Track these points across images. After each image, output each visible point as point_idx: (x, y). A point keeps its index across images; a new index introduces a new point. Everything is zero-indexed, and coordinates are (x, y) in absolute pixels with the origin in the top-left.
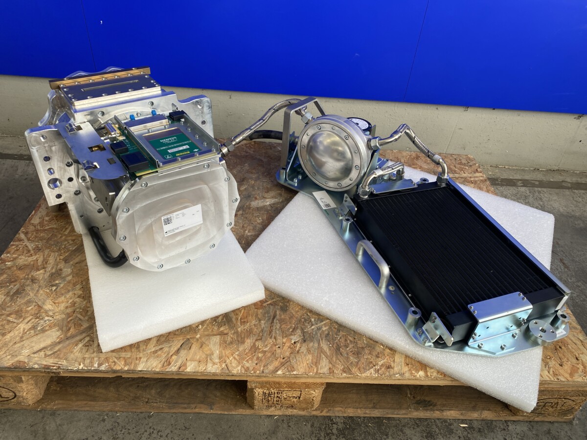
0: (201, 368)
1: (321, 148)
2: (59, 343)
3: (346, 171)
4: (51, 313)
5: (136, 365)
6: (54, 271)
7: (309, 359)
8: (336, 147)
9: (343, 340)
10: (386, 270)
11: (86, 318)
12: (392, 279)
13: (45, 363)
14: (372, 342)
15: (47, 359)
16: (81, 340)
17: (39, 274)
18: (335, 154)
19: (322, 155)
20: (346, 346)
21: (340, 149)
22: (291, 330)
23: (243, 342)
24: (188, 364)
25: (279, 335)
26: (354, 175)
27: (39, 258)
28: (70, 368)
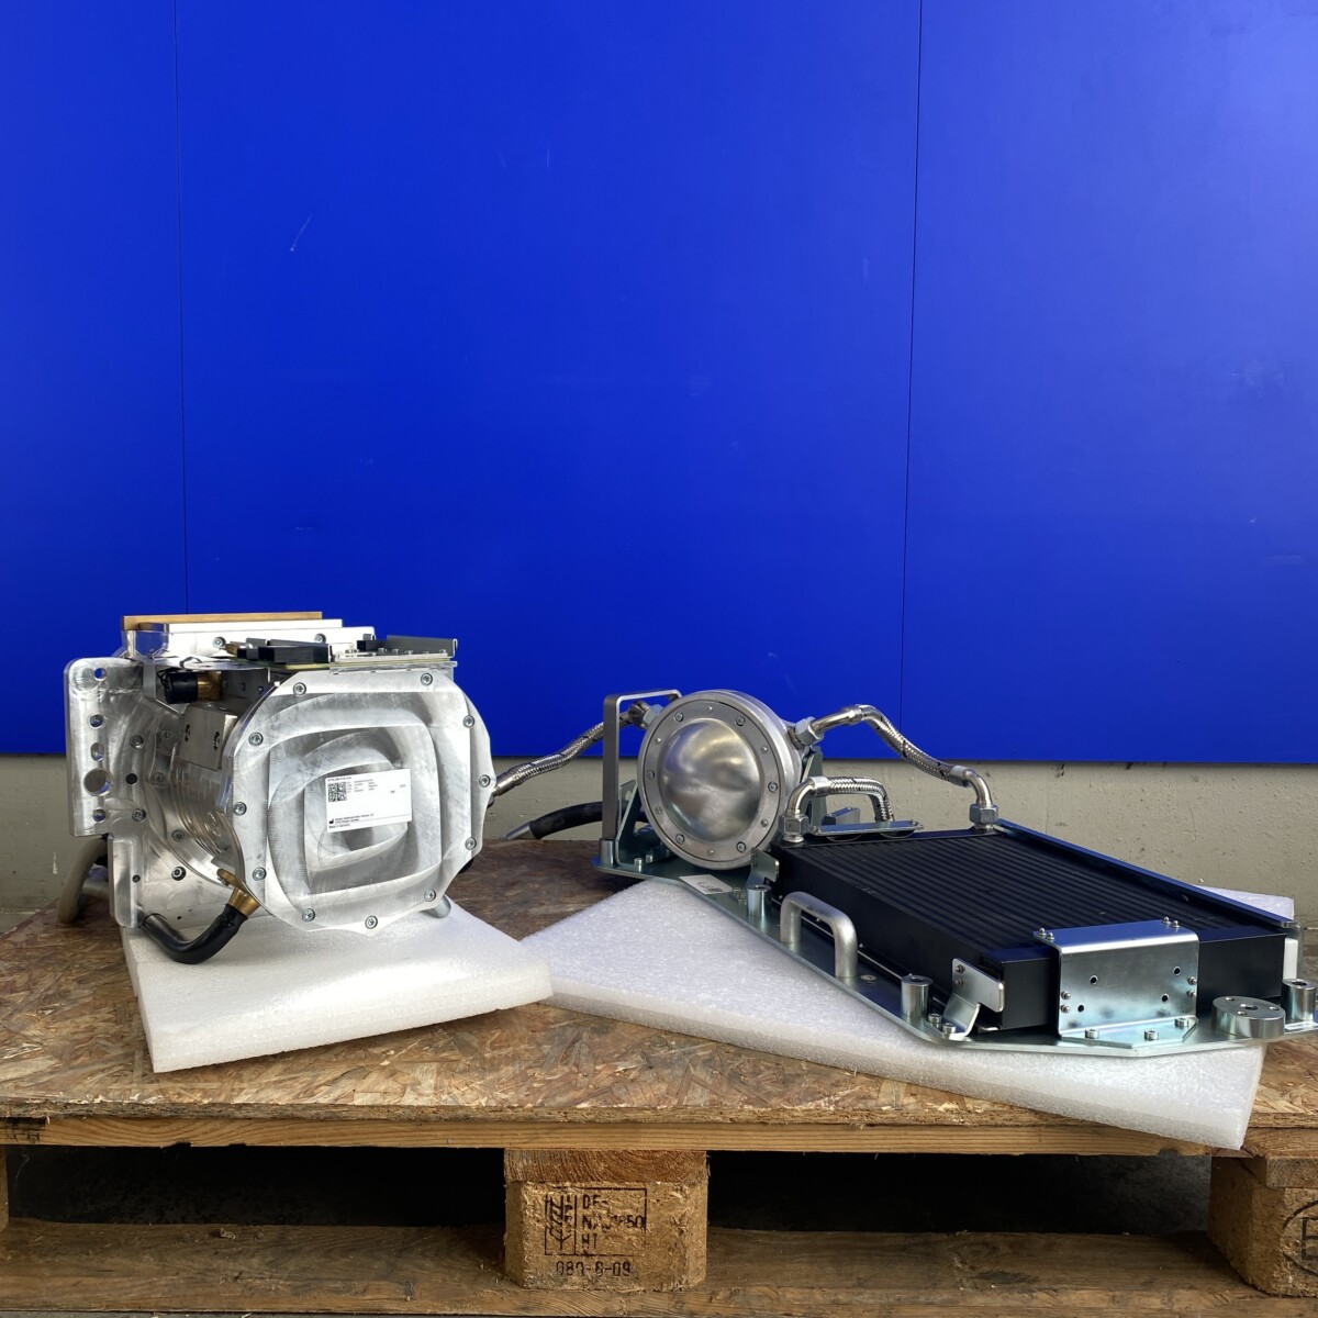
0: (390, 1100)
1: (689, 769)
2: (51, 1073)
3: (749, 811)
4: (38, 1040)
5: (231, 1097)
6: (50, 992)
7: (659, 1089)
8: (720, 760)
9: (748, 1067)
10: (846, 931)
11: (121, 1044)
12: (861, 965)
13: (14, 1095)
14: (823, 1068)
15: (19, 1091)
16: (103, 1071)
17: (19, 998)
18: (723, 776)
19: (696, 785)
20: (756, 1074)
21: (735, 761)
22: (616, 1055)
23: (498, 1070)
24: (356, 1095)
25: (587, 1061)
26: (768, 809)
27: (21, 979)
28: (71, 1101)
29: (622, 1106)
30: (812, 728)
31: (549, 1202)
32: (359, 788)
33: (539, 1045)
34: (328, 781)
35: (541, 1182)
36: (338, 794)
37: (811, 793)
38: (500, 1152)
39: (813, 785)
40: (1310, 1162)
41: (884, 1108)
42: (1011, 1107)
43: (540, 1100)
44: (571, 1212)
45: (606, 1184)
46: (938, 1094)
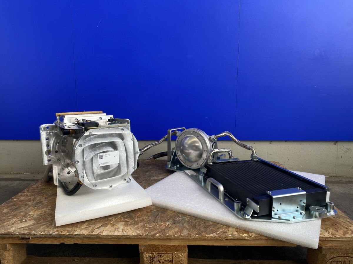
0: (112, 233)
1: (187, 146)
2: (33, 225)
3: (200, 156)
4: (32, 215)
5: (74, 232)
6: (38, 201)
7: (176, 230)
8: (193, 144)
9: (198, 223)
10: (221, 188)
11: (51, 217)
12: (225, 196)
13: (22, 232)
14: (215, 223)
15: (24, 231)
16: (45, 224)
17: (30, 203)
18: (194, 148)
19: (188, 150)
20: (199, 225)
21: (197, 144)
22: (167, 220)
23: (138, 224)
24: (104, 232)
25: (159, 222)
26: (205, 156)
27: (32, 198)
28: (36, 234)
29: (167, 235)
30: (215, 137)
31: (150, 257)
32: (106, 156)
33: (149, 217)
34: (98, 155)
35: (148, 252)
36: (101, 157)
37: (214, 153)
38: (137, 245)
39: (215, 151)
40: (333, 248)
41: (230, 236)
42: (261, 235)
43: (147, 233)
44: (155, 259)
45: (163, 252)
46: (243, 231)
